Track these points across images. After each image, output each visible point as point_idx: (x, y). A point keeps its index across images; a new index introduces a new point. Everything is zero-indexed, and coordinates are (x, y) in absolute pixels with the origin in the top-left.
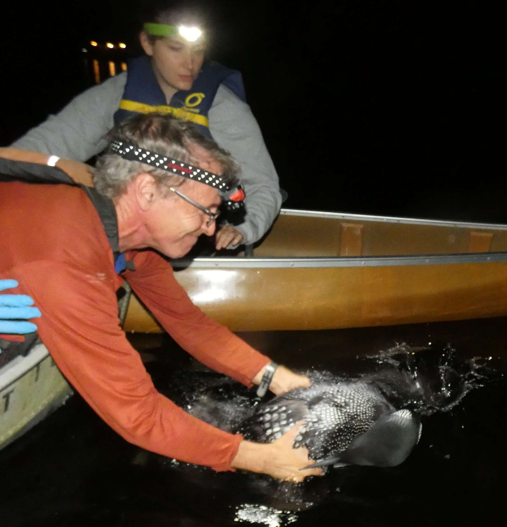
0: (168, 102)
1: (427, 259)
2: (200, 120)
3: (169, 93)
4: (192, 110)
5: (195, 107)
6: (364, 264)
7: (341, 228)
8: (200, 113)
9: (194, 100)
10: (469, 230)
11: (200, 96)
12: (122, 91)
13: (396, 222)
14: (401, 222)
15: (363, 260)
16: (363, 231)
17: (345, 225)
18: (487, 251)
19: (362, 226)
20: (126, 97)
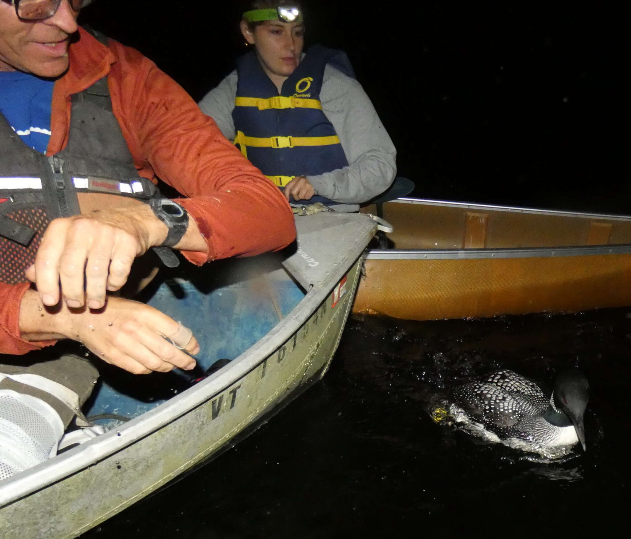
0: (280, 92)
1: (553, 251)
2: (312, 104)
3: (279, 82)
4: (303, 95)
5: (306, 93)
6: (494, 255)
7: (467, 216)
8: (311, 98)
9: (304, 85)
10: (590, 221)
11: (309, 80)
12: (235, 89)
13: (520, 212)
14: (524, 212)
15: (494, 252)
16: (487, 219)
17: (470, 214)
18: (606, 243)
19: (486, 215)
20: (239, 94)
